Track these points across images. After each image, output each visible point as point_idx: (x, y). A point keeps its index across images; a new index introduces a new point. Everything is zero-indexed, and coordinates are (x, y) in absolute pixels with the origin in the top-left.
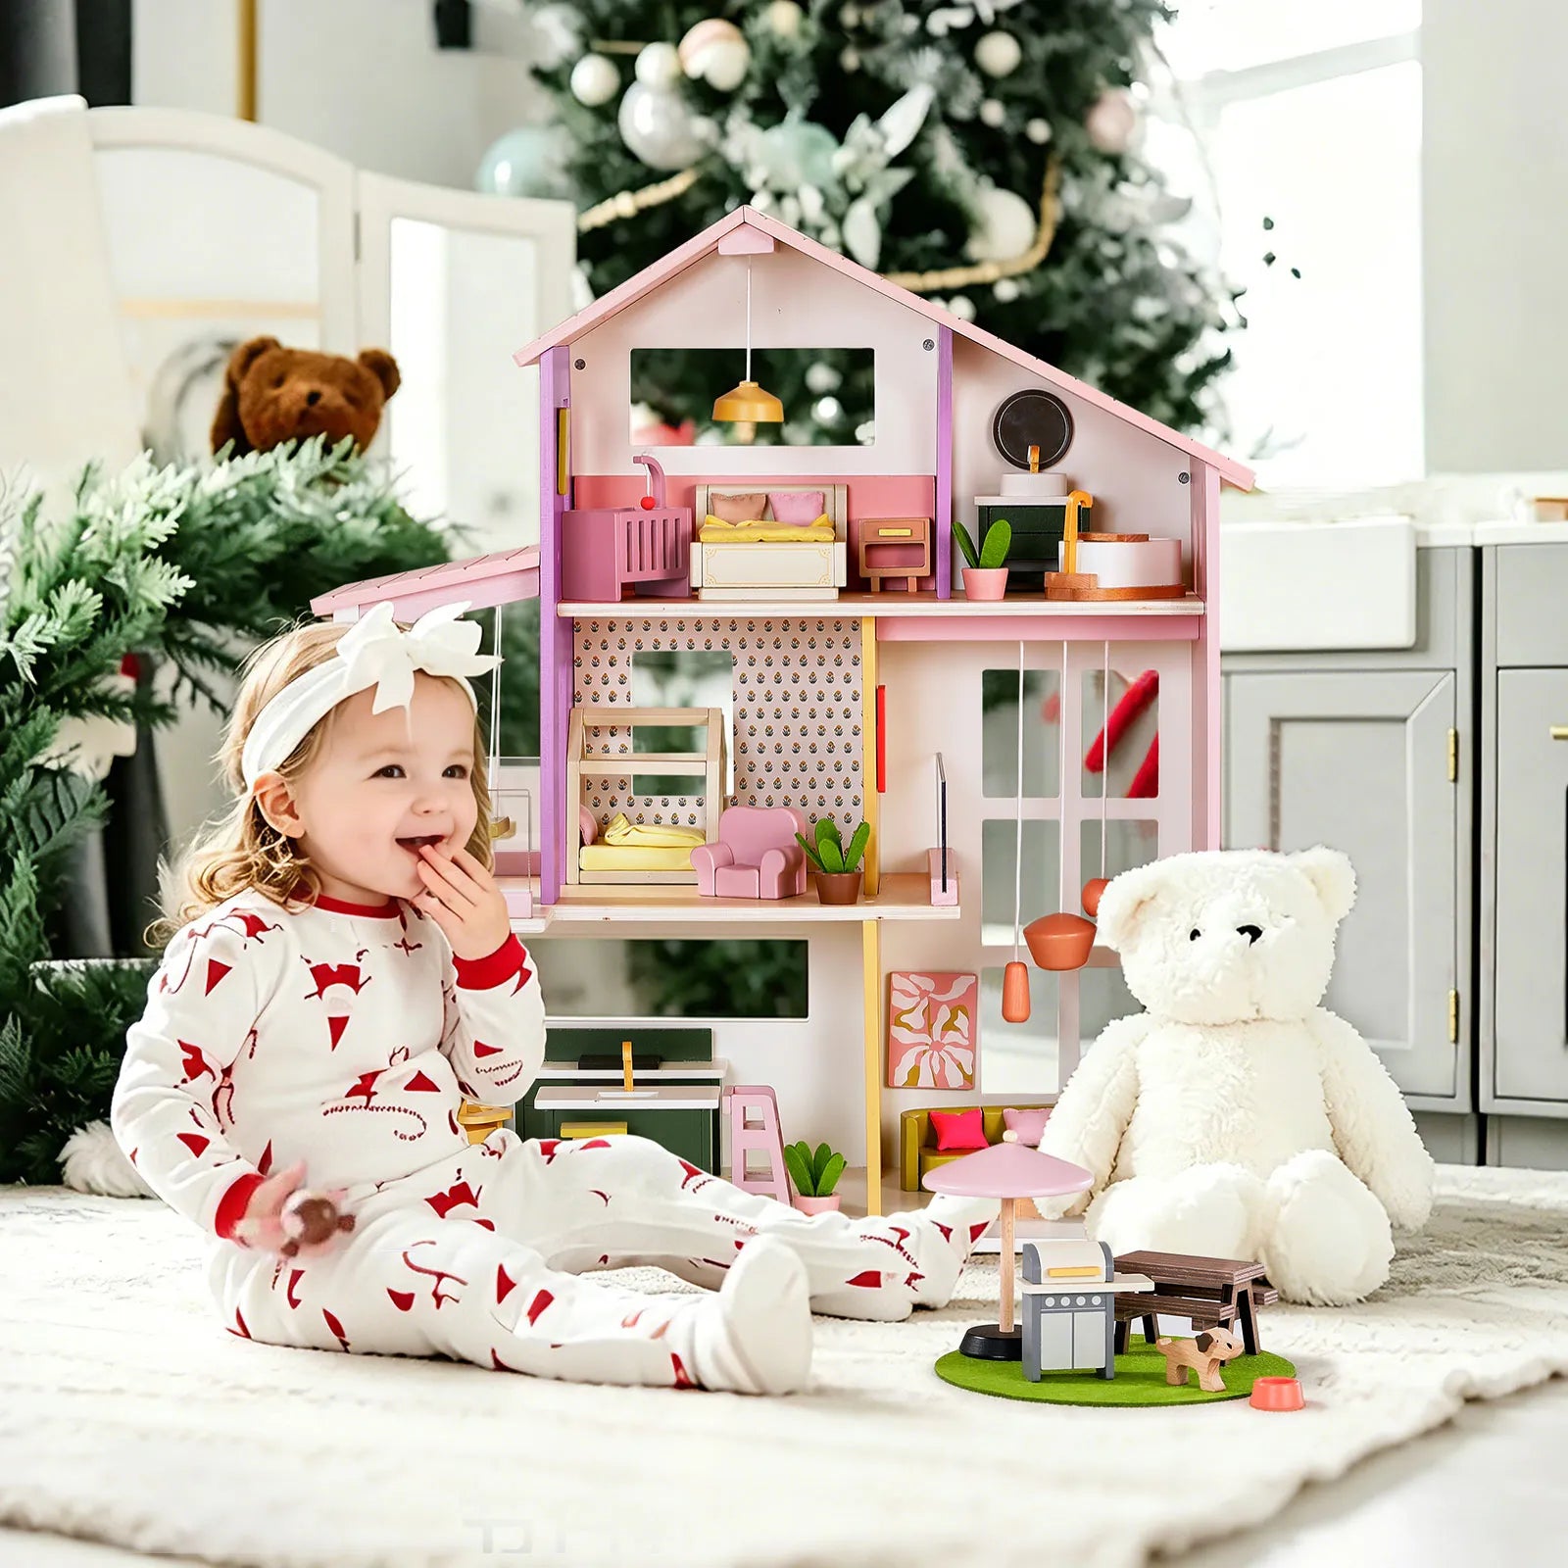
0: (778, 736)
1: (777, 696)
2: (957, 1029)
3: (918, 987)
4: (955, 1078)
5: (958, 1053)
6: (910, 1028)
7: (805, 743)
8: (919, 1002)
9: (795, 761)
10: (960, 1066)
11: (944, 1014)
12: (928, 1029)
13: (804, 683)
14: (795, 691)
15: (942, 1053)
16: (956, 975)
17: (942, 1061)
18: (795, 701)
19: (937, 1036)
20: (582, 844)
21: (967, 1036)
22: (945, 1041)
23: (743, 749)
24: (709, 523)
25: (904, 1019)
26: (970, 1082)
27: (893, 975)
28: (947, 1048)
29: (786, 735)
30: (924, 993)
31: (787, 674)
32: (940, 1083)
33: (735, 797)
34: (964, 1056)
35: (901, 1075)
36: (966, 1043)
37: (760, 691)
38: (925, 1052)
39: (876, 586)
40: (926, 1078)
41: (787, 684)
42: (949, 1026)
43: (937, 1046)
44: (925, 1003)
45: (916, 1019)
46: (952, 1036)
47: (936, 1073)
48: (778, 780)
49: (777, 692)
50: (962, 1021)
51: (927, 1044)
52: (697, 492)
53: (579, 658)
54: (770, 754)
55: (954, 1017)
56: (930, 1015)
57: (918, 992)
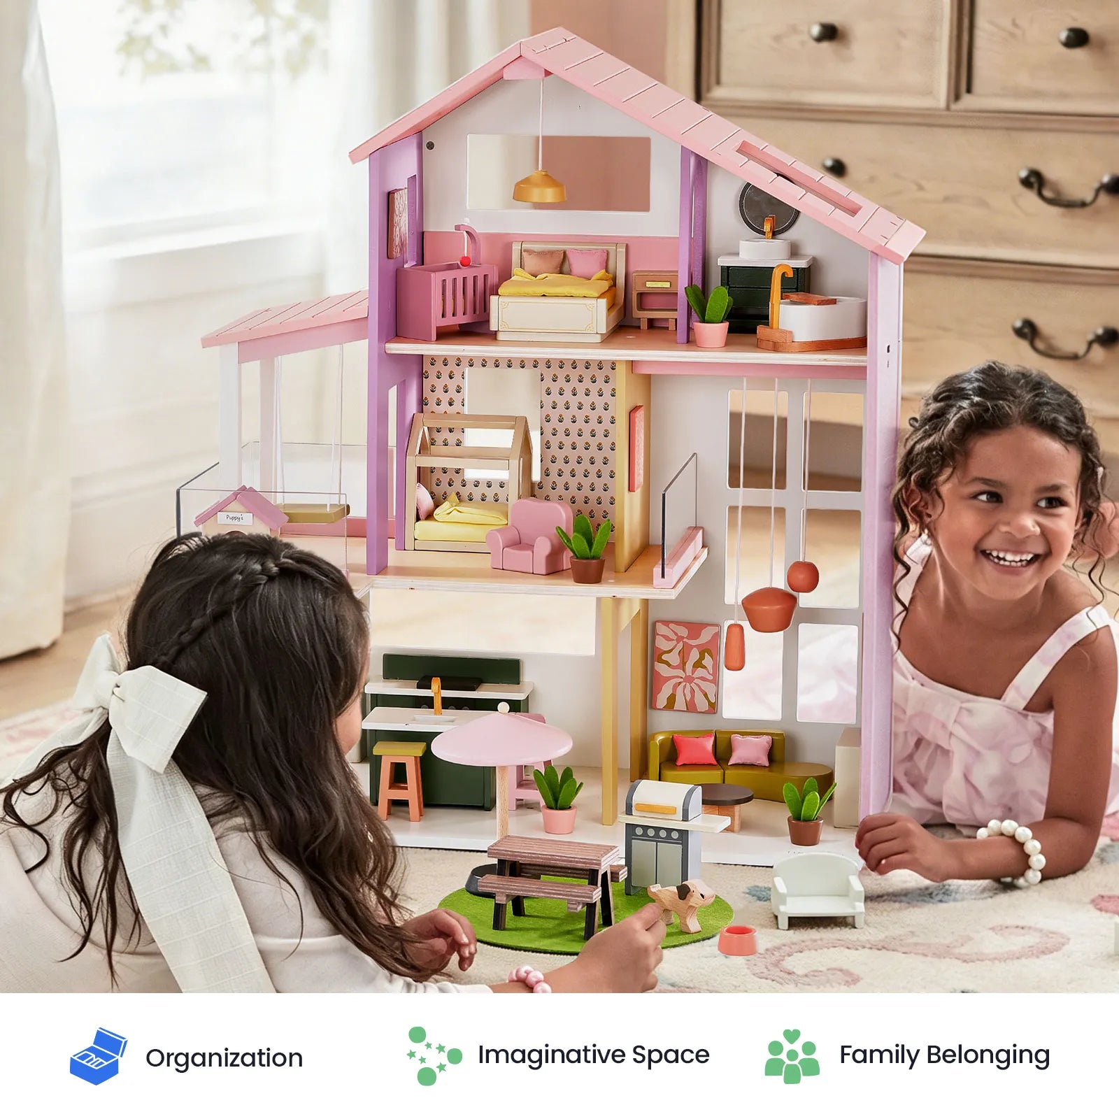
0: (574, 437)
1: (574, 406)
2: (704, 667)
3: (676, 634)
4: (702, 704)
5: (704, 685)
6: (669, 665)
7: (594, 442)
8: (676, 645)
9: (586, 456)
10: (706, 695)
11: (694, 655)
12: (683, 666)
13: (594, 396)
14: (587, 402)
15: (693, 685)
16: (704, 625)
17: (693, 691)
18: (587, 410)
19: (689, 671)
20: (418, 519)
21: (711, 672)
22: (695, 676)
23: (547, 445)
24: (518, 275)
25: (664, 657)
26: (713, 708)
27: (657, 623)
28: (696, 681)
29: (580, 435)
30: (680, 639)
31: (581, 389)
32: (691, 707)
33: (541, 482)
34: (710, 688)
35: (662, 700)
36: (711, 678)
37: (561, 401)
38: (680, 683)
39: (644, 325)
40: (680, 703)
41: (581, 397)
42: (698, 664)
43: (689, 679)
44: (680, 646)
45: (674, 658)
46: (700, 672)
47: (688, 699)
48: (573, 470)
49: (574, 402)
50: (708, 661)
51: (682, 678)
52: (513, 248)
53: (426, 372)
54: (568, 450)
55: (702, 657)
56: (684, 655)
57: (675, 638)
